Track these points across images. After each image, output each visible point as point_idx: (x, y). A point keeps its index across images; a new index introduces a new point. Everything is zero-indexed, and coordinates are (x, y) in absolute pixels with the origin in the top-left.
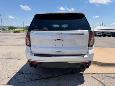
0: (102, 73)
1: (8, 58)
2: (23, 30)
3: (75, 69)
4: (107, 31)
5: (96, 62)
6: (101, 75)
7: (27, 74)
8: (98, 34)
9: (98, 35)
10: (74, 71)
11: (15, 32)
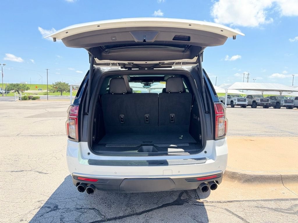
0: (248, 201)
1: (13, 169)
2: (47, 94)
3: (186, 192)
4: (260, 93)
5: (234, 173)
6: (247, 204)
7: (68, 210)
8: (239, 100)
9: (238, 105)
10: (182, 198)
11: (24, 99)
